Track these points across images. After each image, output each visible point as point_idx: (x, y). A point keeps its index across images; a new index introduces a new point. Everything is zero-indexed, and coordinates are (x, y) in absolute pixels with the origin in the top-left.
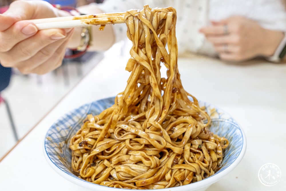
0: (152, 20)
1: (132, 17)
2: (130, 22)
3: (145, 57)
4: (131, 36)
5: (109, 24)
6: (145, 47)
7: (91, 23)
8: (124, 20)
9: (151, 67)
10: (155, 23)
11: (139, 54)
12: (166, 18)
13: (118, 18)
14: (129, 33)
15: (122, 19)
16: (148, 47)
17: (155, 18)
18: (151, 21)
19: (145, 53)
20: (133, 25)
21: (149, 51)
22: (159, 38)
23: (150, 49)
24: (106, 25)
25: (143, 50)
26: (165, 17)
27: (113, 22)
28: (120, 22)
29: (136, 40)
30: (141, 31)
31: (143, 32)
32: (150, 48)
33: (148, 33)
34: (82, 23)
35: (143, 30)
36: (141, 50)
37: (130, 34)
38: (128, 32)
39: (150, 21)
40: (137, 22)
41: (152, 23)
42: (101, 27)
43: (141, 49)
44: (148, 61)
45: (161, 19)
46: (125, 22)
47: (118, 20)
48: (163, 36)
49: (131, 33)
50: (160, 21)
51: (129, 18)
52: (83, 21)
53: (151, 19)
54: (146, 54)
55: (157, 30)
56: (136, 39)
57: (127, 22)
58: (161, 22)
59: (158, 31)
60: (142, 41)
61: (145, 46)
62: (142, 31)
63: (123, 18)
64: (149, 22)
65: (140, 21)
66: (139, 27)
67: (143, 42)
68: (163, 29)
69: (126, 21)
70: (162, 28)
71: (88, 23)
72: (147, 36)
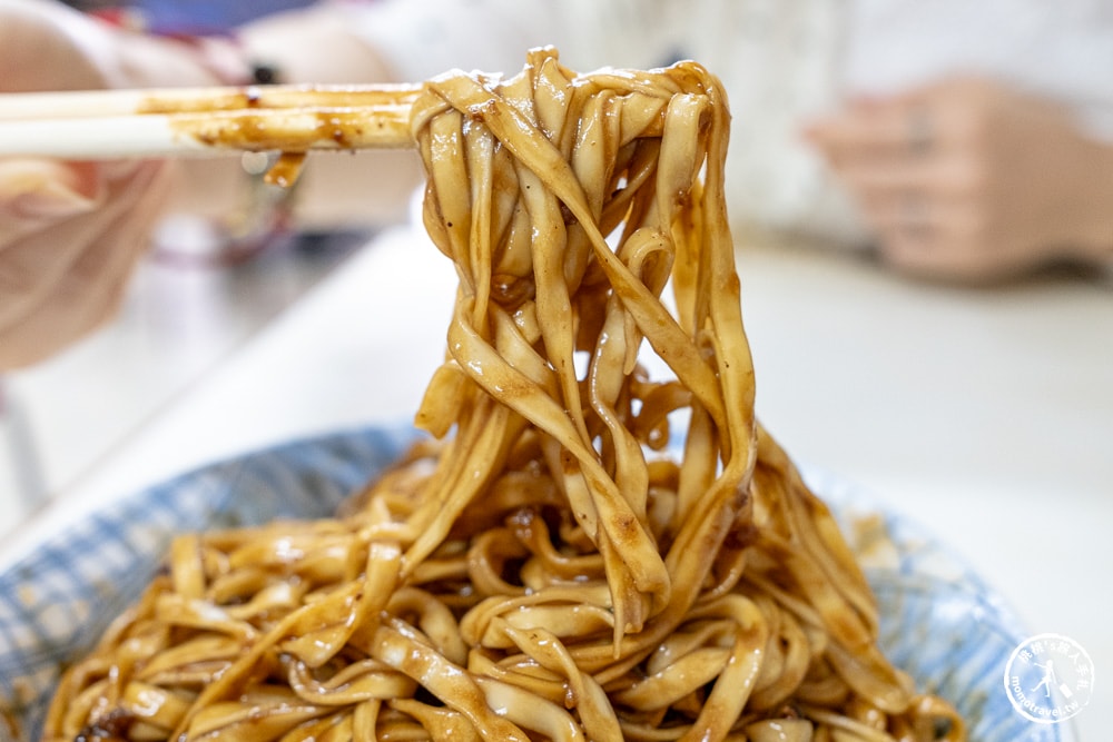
0: (574, 141)
1: (451, 119)
2: (443, 145)
3: (533, 367)
4: (450, 232)
5: (326, 149)
6: (533, 298)
7: (224, 138)
8: (409, 133)
9: (574, 424)
10: (590, 157)
11: (501, 343)
12: (662, 131)
13: (372, 120)
14: (435, 215)
15: (397, 126)
16: (553, 301)
17: (589, 130)
18: (567, 150)
19: (532, 335)
20: (459, 168)
21: (562, 324)
22: (619, 253)
23: (564, 314)
24: (310, 153)
25: (522, 318)
26: (649, 127)
27: (347, 139)
28: (387, 141)
29: (479, 257)
30: (506, 203)
31: (520, 206)
32: (566, 306)
33: (550, 218)
34: (175, 139)
35: (519, 195)
36: (513, 320)
37: (442, 219)
38: (433, 207)
39: (558, 147)
40: (482, 149)
41: (570, 161)
42: (280, 166)
43: (510, 307)
44: (555, 389)
45: (630, 134)
46: (412, 145)
47: (372, 133)
48: (643, 244)
49: (449, 216)
50: (621, 149)
51: (437, 125)
52: (181, 124)
53: (568, 131)
54: (540, 346)
55: (605, 205)
56: (478, 250)
57: (424, 144)
58: (628, 154)
59: (610, 209)
60: (514, 263)
61: (530, 290)
62: (516, 202)
63: (405, 120)
64: (551, 154)
65: (500, 144)
66: (497, 181)
67: (523, 269)
68: (645, 196)
69: (419, 139)
70: (635, 194)
71: (208, 140)
72: (540, 234)
